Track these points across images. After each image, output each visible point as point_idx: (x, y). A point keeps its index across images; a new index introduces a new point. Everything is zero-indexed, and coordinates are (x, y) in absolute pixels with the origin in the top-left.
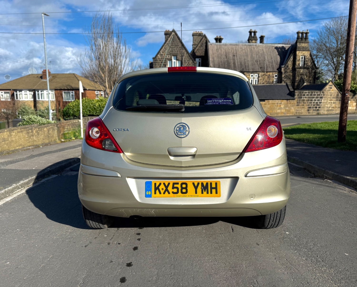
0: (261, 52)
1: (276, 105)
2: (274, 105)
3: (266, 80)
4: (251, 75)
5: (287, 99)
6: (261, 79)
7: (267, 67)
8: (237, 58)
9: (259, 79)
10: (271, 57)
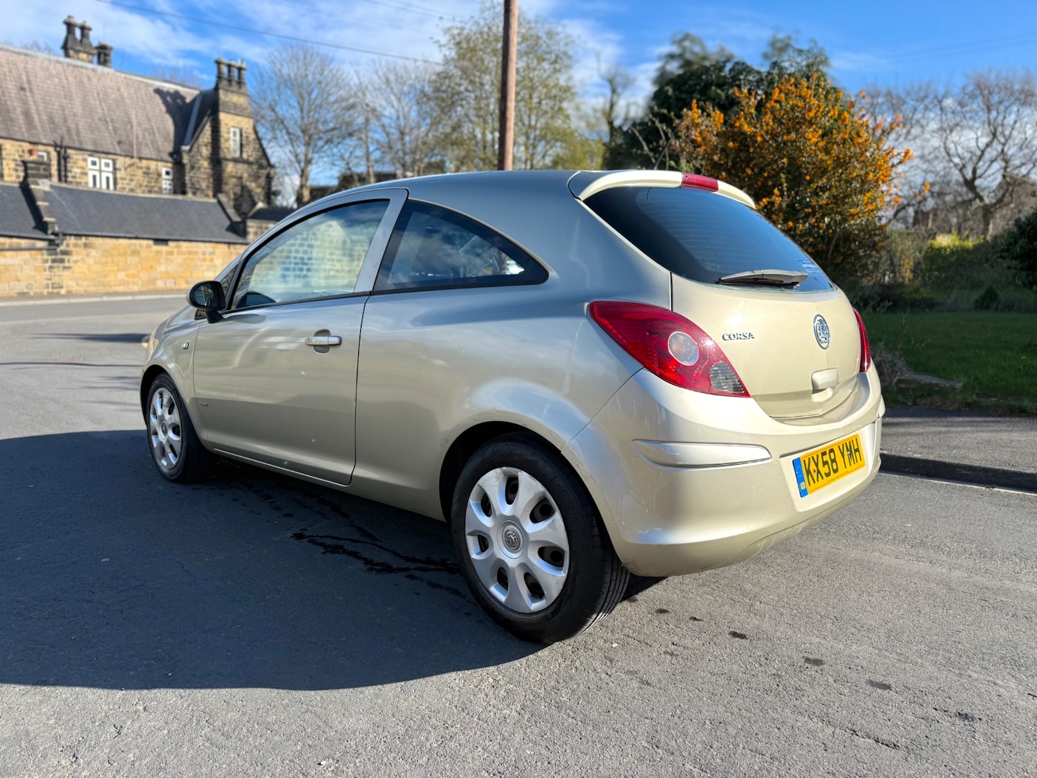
0: (113, 96)
1: (201, 257)
2: (195, 257)
3: (141, 182)
4: (90, 159)
5: (229, 243)
6: (124, 176)
7: (139, 144)
8: (33, 97)
9: (119, 175)
10: (147, 115)
